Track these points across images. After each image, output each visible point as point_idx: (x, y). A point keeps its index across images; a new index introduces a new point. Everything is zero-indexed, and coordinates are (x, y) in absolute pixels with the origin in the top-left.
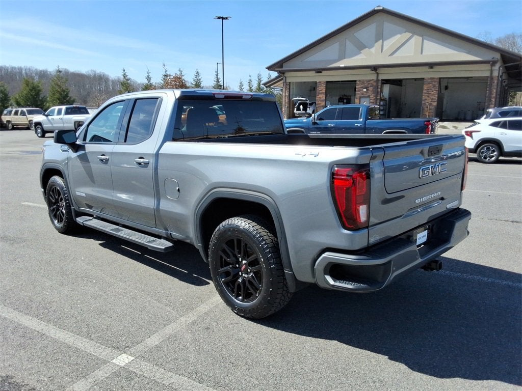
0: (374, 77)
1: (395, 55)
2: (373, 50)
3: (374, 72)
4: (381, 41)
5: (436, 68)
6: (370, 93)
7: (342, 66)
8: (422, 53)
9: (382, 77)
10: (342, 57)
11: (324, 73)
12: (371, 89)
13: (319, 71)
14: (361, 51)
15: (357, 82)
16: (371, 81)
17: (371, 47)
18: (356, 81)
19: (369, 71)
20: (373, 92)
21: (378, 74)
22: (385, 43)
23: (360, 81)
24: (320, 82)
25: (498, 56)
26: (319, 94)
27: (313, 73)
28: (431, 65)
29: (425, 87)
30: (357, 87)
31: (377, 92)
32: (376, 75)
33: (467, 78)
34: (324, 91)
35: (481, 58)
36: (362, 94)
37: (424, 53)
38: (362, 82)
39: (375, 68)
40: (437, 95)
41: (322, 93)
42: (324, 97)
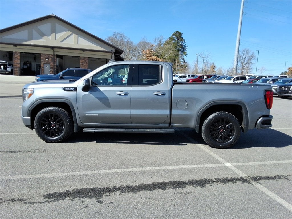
0: (52, 53)
1: (63, 42)
2: (50, 38)
3: (52, 50)
4: (55, 33)
5: (86, 52)
6: (50, 62)
7: (32, 44)
8: (78, 43)
9: (56, 53)
10: (31, 39)
11: (18, 47)
12: (50, 59)
13: (15, 45)
14: (43, 37)
15: (42, 55)
16: (50, 55)
17: (49, 36)
18: (40, 54)
19: (49, 49)
20: (52, 61)
21: (54, 51)
22: (57, 35)
23: (43, 54)
24: (15, 52)
25: (114, 50)
26: (15, 59)
27: (12, 46)
28: (84, 50)
29: (81, 62)
30: (41, 57)
31: (55, 62)
32: (53, 52)
33: (98, 59)
34: (19, 58)
35: (106, 50)
36: (45, 62)
37: (79, 44)
38: (45, 55)
39: (53, 48)
40: (87, 66)
41: (18, 59)
42: (19, 62)
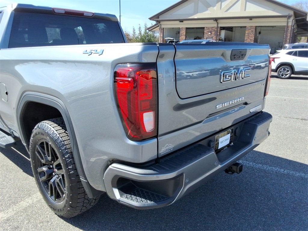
0: (215, 25)
1: (229, 11)
2: (215, 8)
3: (215, 22)
4: (220, 2)
5: (254, 20)
6: (213, 35)
7: (196, 17)
8: (245, 10)
9: (220, 25)
10: (196, 12)
11: (185, 22)
12: (213, 33)
13: (181, 21)
14: (208, 9)
15: (205, 28)
16: (213, 27)
17: (214, 6)
19: (212, 21)
20: (215, 34)
21: (218, 23)
22: (223, 4)
23: (207, 27)
24: (182, 28)
25: (292, 13)
26: (181, 35)
27: (178, 22)
28: (251, 18)
29: (247, 32)
30: (205, 31)
31: (217, 35)
32: (217, 24)
33: (273, 27)
34: (184, 34)
35: (280, 14)
36: (208, 36)
37: (247, 10)
38: (208, 28)
39: (216, 19)
40: (254, 37)
41: (183, 35)
42: (185, 38)
